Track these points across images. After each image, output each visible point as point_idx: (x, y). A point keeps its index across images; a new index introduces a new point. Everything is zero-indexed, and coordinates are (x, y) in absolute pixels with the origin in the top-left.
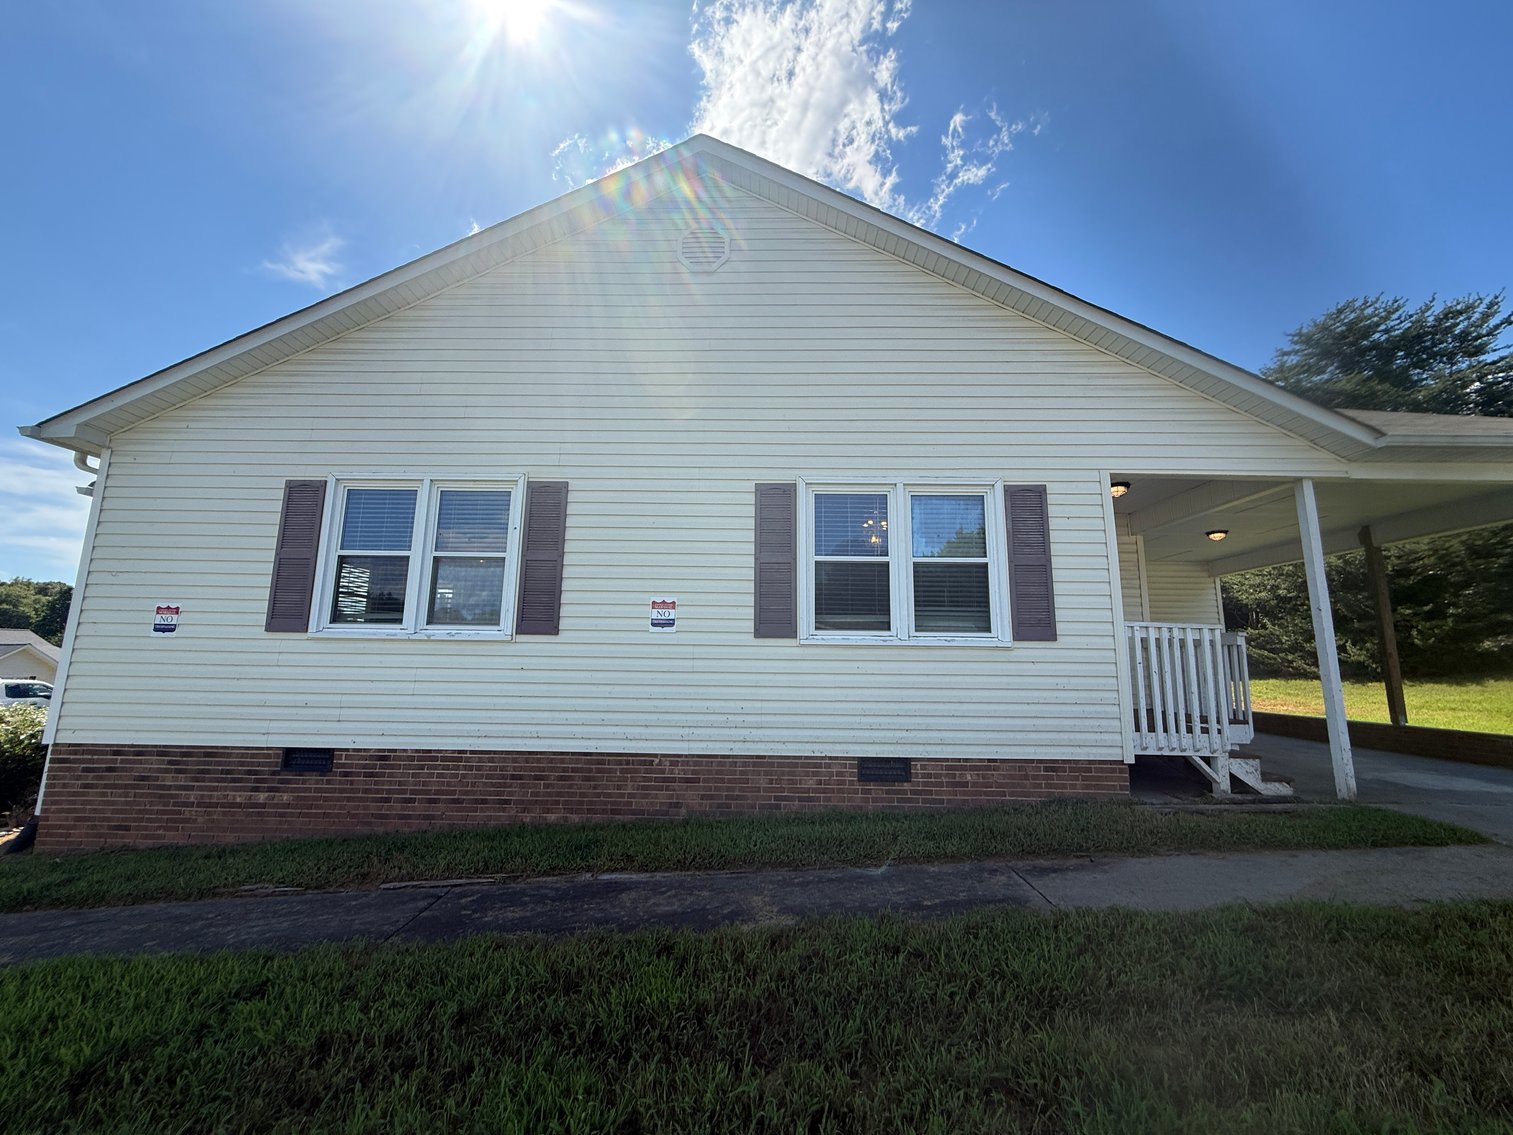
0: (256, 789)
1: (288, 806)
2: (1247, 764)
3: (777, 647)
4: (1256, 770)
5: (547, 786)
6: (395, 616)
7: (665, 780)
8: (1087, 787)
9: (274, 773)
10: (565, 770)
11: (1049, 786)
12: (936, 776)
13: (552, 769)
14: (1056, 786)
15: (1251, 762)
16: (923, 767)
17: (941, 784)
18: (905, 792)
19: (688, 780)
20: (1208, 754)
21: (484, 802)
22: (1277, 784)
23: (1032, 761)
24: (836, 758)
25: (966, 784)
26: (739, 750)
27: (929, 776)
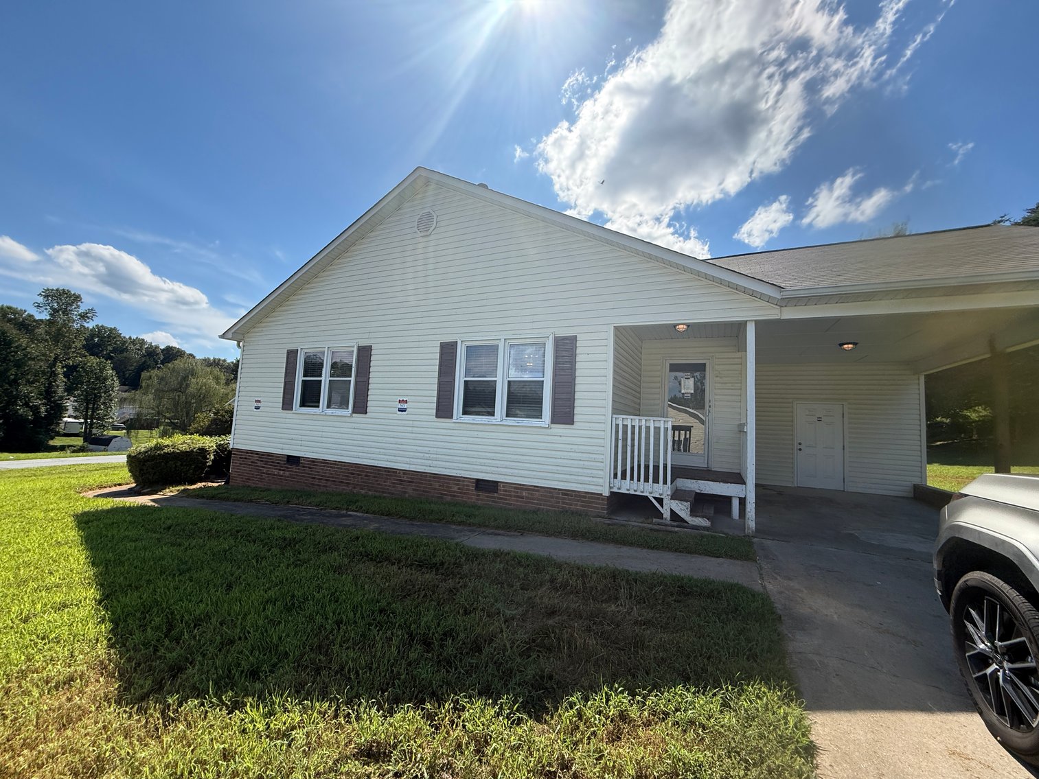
0: (280, 470)
1: (288, 477)
2: (682, 504)
3: (444, 423)
4: (687, 509)
5: (362, 478)
6: (317, 404)
7: (401, 480)
8: (583, 506)
9: (285, 464)
10: (367, 472)
11: (564, 503)
12: (509, 491)
13: (363, 472)
14: (567, 504)
15: (685, 503)
16: (503, 486)
17: (511, 496)
18: (495, 498)
19: (409, 482)
20: (658, 496)
21: (342, 482)
22: (700, 519)
23: (556, 489)
24: (467, 478)
25: (522, 497)
26: (428, 470)
27: (506, 491)
